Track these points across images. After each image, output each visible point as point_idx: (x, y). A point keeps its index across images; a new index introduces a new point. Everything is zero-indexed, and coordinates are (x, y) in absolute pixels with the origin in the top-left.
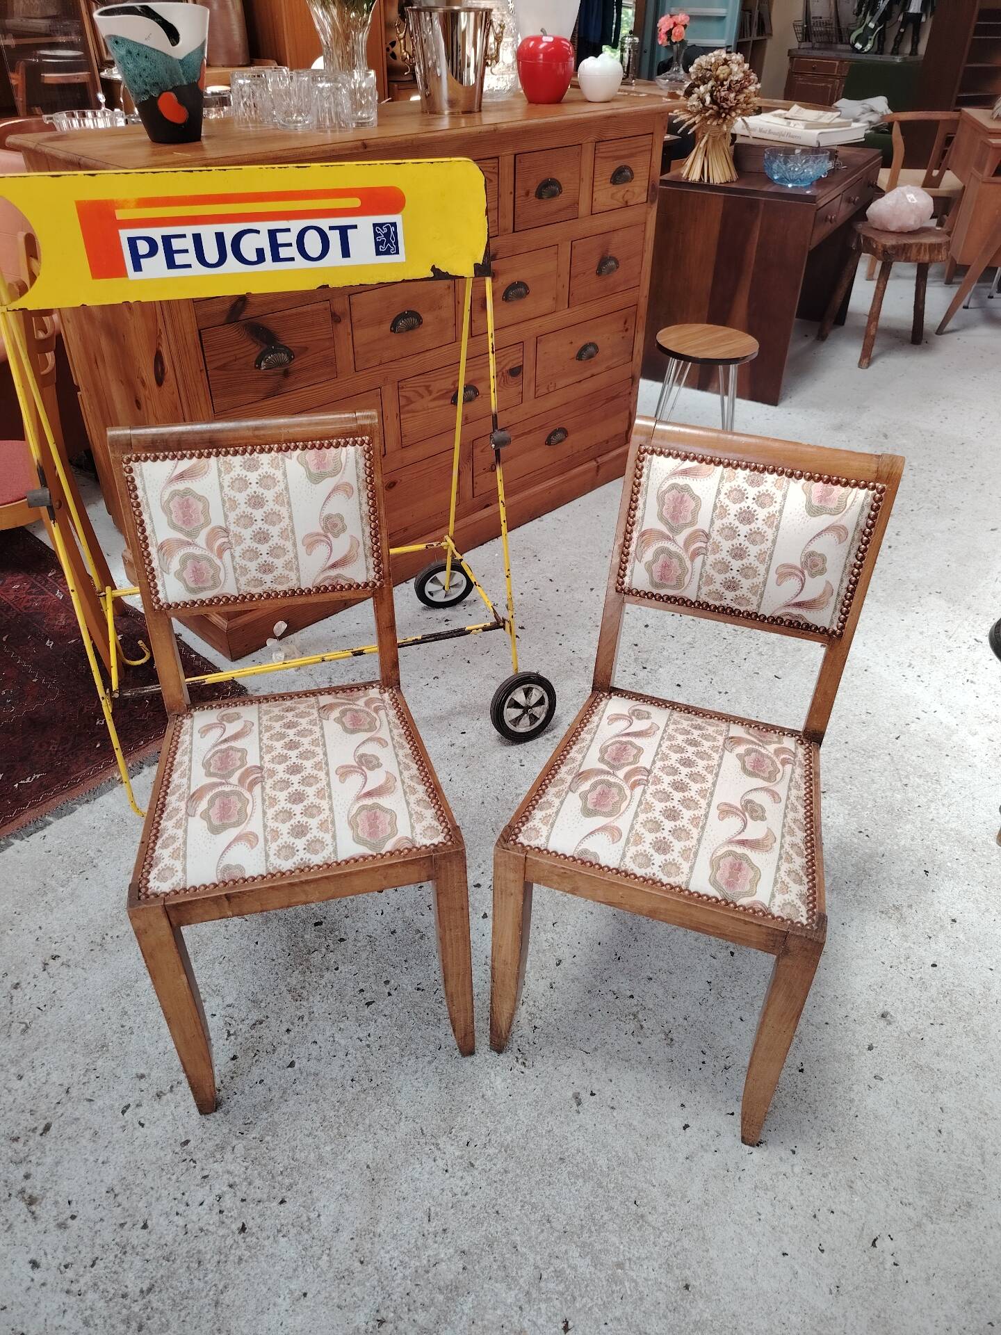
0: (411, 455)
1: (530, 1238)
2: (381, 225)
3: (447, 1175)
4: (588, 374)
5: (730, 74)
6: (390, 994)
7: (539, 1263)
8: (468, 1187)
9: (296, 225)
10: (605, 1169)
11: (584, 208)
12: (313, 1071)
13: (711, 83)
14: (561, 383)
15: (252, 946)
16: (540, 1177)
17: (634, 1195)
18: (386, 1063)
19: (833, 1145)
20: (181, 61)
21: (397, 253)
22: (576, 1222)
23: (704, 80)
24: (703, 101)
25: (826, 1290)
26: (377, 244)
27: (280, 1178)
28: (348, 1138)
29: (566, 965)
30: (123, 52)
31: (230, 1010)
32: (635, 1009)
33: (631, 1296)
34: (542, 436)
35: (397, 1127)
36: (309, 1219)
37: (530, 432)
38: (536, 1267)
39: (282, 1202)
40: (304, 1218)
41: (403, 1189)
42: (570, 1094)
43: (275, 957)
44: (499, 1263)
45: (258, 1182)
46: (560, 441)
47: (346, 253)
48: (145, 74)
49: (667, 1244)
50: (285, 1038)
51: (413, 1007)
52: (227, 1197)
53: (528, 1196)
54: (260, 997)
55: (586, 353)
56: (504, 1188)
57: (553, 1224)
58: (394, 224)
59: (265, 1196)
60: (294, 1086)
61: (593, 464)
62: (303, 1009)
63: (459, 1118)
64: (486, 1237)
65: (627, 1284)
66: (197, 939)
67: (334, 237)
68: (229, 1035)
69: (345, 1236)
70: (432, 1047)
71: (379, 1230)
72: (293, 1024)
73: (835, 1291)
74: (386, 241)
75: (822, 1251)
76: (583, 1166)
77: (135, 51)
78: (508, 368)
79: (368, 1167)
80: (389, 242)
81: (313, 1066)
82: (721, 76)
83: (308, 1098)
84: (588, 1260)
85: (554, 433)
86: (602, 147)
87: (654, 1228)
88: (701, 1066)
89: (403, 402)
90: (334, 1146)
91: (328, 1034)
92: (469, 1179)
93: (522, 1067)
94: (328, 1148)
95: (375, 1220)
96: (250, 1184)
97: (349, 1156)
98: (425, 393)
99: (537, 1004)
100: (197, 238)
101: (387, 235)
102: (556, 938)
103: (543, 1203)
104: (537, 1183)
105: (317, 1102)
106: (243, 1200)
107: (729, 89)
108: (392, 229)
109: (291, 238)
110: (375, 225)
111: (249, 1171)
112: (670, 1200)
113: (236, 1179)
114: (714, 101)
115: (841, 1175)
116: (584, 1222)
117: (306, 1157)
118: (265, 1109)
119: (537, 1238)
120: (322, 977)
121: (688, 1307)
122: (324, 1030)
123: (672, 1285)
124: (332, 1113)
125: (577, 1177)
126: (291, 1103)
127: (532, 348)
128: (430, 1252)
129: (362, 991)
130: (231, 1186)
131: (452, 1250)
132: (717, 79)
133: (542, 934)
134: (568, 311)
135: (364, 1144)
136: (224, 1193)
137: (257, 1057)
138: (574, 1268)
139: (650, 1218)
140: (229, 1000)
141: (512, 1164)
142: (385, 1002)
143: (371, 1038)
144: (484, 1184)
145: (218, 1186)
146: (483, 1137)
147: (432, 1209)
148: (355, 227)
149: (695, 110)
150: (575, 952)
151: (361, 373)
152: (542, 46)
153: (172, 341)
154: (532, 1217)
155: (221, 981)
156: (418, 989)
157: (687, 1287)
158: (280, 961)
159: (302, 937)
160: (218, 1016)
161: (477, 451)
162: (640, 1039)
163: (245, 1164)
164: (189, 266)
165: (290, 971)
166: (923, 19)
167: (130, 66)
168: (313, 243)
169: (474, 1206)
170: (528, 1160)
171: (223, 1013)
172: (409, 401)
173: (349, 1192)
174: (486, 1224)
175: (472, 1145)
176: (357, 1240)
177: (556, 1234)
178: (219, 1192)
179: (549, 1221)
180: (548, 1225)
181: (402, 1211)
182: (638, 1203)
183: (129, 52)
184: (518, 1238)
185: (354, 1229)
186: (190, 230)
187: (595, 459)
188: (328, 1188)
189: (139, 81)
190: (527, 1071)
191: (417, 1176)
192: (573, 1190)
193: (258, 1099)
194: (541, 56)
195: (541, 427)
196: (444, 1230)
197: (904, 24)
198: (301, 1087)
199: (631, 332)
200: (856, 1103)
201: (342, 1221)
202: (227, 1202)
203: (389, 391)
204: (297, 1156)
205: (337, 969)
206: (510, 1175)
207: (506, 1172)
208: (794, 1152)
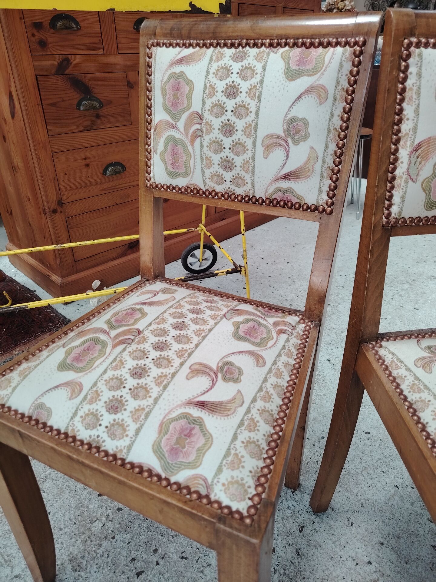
5: (345, 6)
6: (157, 564)
29: (308, 532)
43: (62, 526)
82: (340, 7)
129: (134, 560)
132: (338, 9)
142: (153, 572)
156: (183, 558)
158: (66, 530)
159: (88, 507)
165: (73, 540)
205: (113, 538)
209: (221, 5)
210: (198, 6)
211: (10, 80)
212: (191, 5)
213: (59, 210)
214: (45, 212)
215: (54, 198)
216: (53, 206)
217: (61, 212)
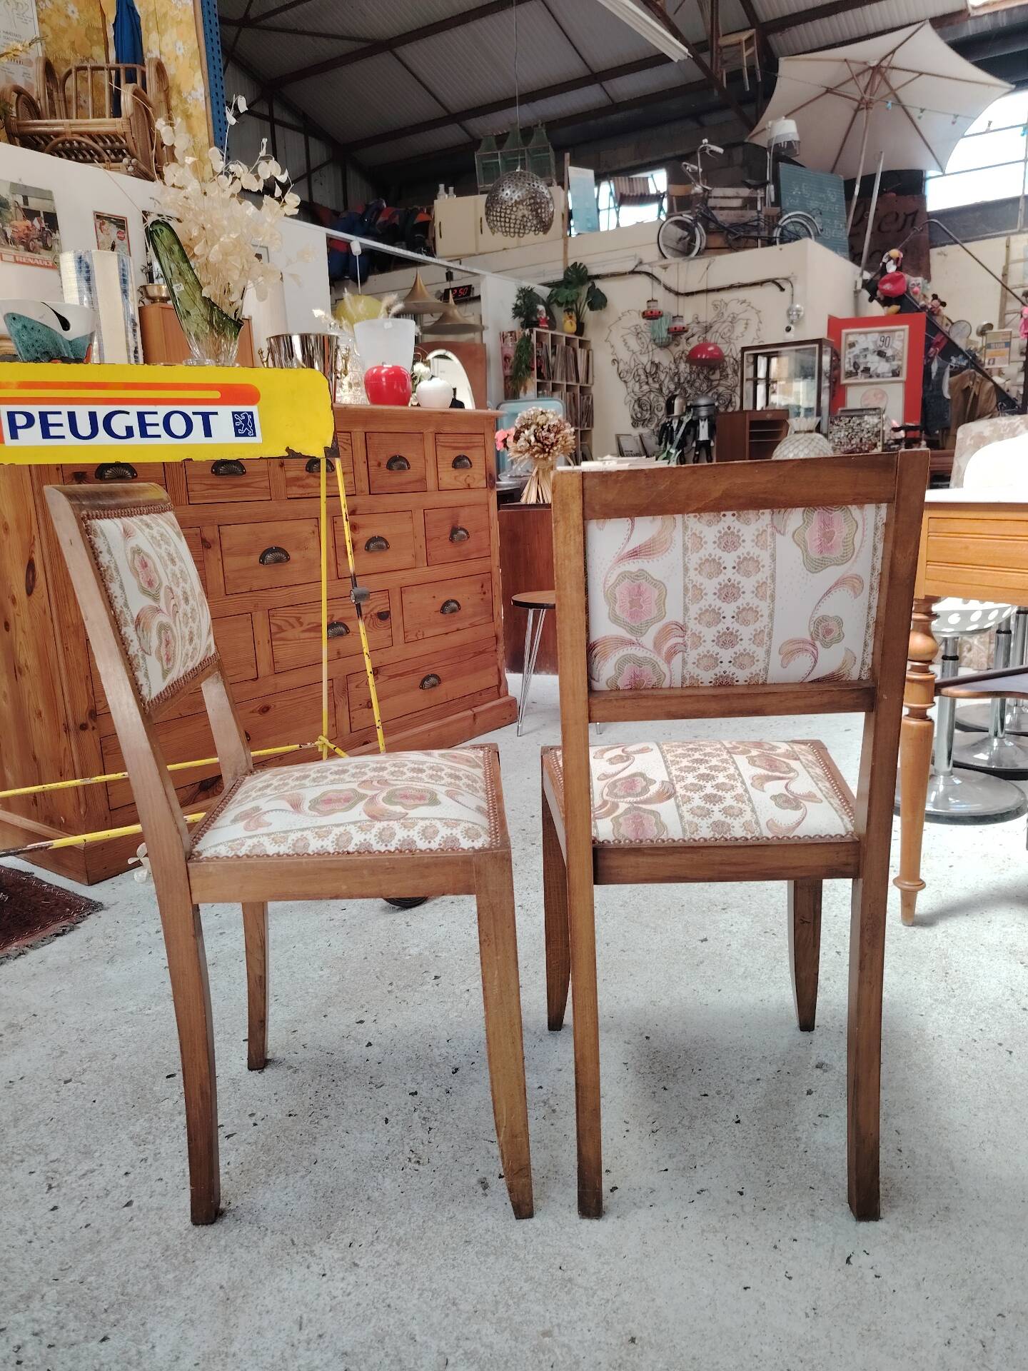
0: (284, 681)
1: (431, 1325)
2: (239, 413)
3: (325, 1279)
4: (454, 627)
5: (548, 420)
6: (255, 1125)
7: (445, 1348)
8: (350, 1287)
9: (163, 410)
10: (521, 1242)
11: (431, 484)
12: (155, 1206)
13: (533, 427)
14: (429, 633)
15: (89, 1105)
16: (442, 1261)
17: (559, 1261)
18: (248, 1185)
19: (785, 1181)
20: (70, 342)
21: (255, 435)
22: (489, 1298)
23: (527, 427)
24: (529, 442)
25: (802, 1314)
26: (236, 428)
27: (104, 1316)
28: (197, 1263)
29: (464, 1072)
30: (19, 326)
31: (55, 1165)
32: (545, 1097)
33: (564, 1362)
34: (415, 679)
35: (260, 1243)
36: (139, 1352)
37: (401, 675)
38: (440, 1353)
39: (104, 1339)
40: (134, 1351)
41: (266, 1302)
42: (474, 1181)
43: (115, 1110)
44: (391, 1357)
45: (72, 1325)
46: (434, 686)
47: (208, 433)
48: (37, 345)
49: (603, 1302)
50: (123, 1181)
51: (284, 1131)
52: (29, 1346)
53: (427, 1284)
54: (93, 1148)
55: (449, 608)
56: (397, 1280)
57: (461, 1307)
58: (251, 413)
59: (81, 1338)
60: (130, 1223)
61: (469, 713)
62: (147, 1152)
63: (340, 1223)
64: (376, 1334)
65: (557, 1351)
66: (20, 1107)
67: (197, 422)
68: (50, 1187)
69: (187, 1363)
70: (305, 1163)
71: (234, 1348)
72: (133, 1166)
73: (812, 1314)
74: (244, 426)
75: (790, 1278)
76: (494, 1243)
77: (29, 326)
78: (376, 611)
79: (221, 1287)
80: (246, 426)
81: (154, 1202)
82: (541, 422)
83: (147, 1232)
84: (507, 1334)
85: (427, 678)
86: (441, 438)
87: (586, 1289)
88: (625, 1133)
89: (274, 629)
90: (177, 1273)
91: (177, 1170)
92: (352, 1279)
93: (417, 1166)
94: (170, 1276)
95: (229, 1340)
96: (62, 1328)
97: (198, 1280)
98: (296, 624)
99: (431, 1109)
100: (72, 416)
101: (245, 421)
102: (450, 1051)
103: (447, 1288)
104: (439, 1268)
105: (158, 1234)
106: (50, 1346)
107: (549, 430)
108: (249, 417)
109: (159, 419)
110: (234, 413)
111: (62, 1315)
112: (602, 1259)
113: (44, 1327)
114: (537, 440)
115: (799, 1205)
116: (498, 1298)
117: (141, 1290)
118: (91, 1250)
119: (440, 1324)
120: (172, 1121)
121: (636, 1360)
122: (172, 1167)
123: (614, 1342)
124: (177, 1242)
125: (487, 1255)
126: (125, 1240)
127: (397, 598)
128: (302, 1362)
129: (221, 1126)
130: (36, 1334)
131: (330, 1355)
132: (538, 424)
133: (435, 1050)
134: (428, 569)
135: (218, 1266)
136: (25, 1343)
137: (84, 1204)
138: (491, 1346)
139: (580, 1280)
140: (53, 1156)
141: (406, 1256)
142: (250, 1132)
143: (232, 1165)
144: (370, 1280)
145: (17, 1337)
146: (370, 1236)
147: (305, 1317)
148: (216, 413)
149: (523, 449)
150: (473, 1059)
151: (230, 597)
152: (383, 371)
153: (44, 544)
154: (433, 1304)
155: (46, 1140)
156: (290, 1115)
157: (633, 1340)
158: (121, 1113)
159: (151, 1089)
160: (38, 1172)
161: (352, 686)
162: (552, 1121)
163: (58, 1308)
164: (63, 437)
165: (133, 1120)
166: (712, 444)
167: (25, 338)
168: (178, 425)
169: (358, 1304)
170: (426, 1249)
171: (46, 1168)
172: (281, 629)
173: (194, 1317)
174: (374, 1321)
175: (356, 1245)
176: (202, 1365)
177: (464, 1316)
178: (17, 1342)
179: (454, 1304)
180: (455, 1308)
181: (265, 1324)
182: (564, 1268)
183: (25, 327)
184: (416, 1327)
185: (199, 1354)
186: (65, 409)
187: (470, 709)
188: (167, 1316)
189: (32, 350)
190: (421, 1168)
191: (285, 1286)
192: (483, 1269)
193: (81, 1243)
194: (384, 379)
195: (414, 671)
196: (320, 1336)
197: (697, 448)
198: (139, 1223)
199: (488, 595)
200: (804, 1140)
201: (183, 1348)
202: (29, 1351)
203: (260, 617)
204: (129, 1290)
206: (403, 1267)
207: (398, 1264)
208: (741, 1193)
209: (326, 448)
210: (297, 450)
211: (33, 544)
212: (288, 449)
213: (90, 727)
214: (67, 729)
215: (83, 707)
216: (82, 718)
217: (93, 728)
